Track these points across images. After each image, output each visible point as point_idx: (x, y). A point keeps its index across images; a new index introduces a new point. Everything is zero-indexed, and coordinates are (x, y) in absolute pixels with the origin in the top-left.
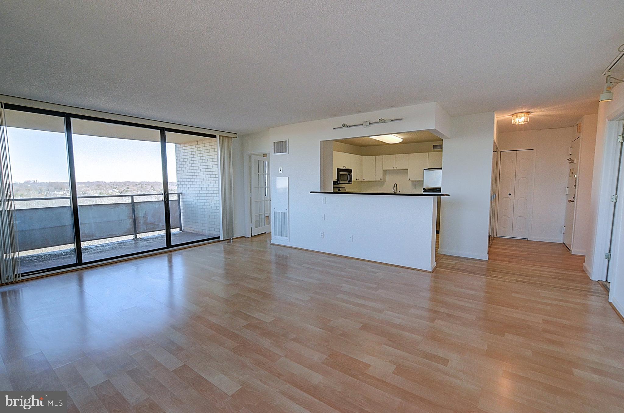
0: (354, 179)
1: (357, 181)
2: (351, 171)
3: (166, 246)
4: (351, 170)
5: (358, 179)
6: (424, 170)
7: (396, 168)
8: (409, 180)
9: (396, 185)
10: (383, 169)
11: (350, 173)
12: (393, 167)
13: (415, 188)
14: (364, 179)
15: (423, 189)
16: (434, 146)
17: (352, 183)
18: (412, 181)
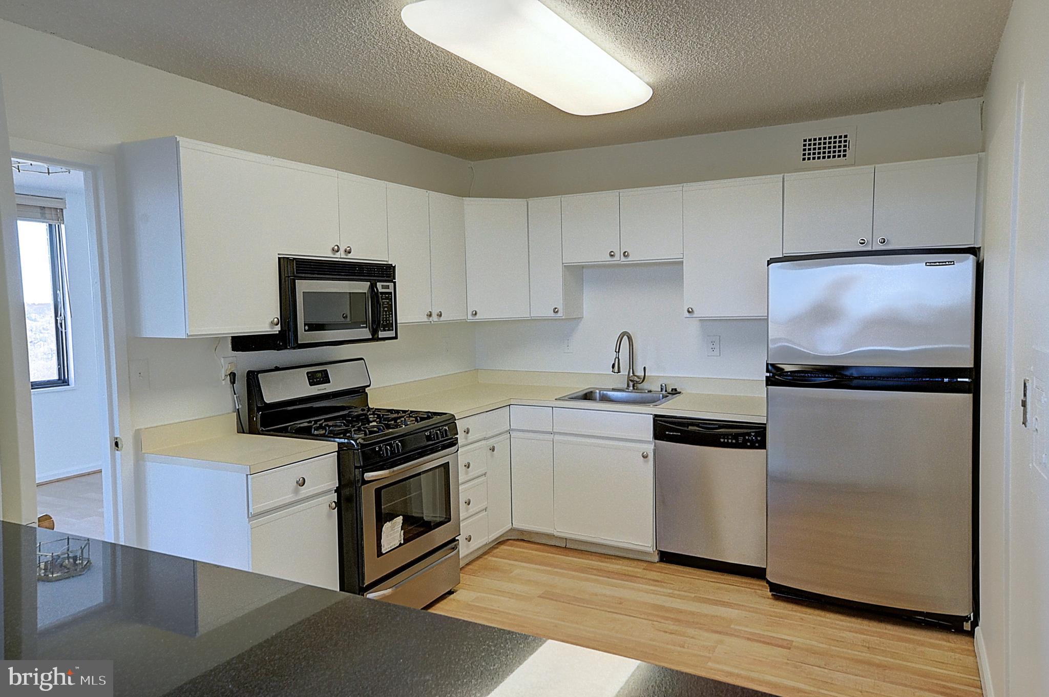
4: (392, 268)
6: (769, 263)
7: (625, 255)
8: (687, 313)
9: (625, 338)
10: (563, 264)
11: (382, 285)
12: (612, 253)
13: (717, 352)
14: (476, 312)
15: (767, 364)
16: (807, 143)
17: (394, 336)
18: (703, 321)
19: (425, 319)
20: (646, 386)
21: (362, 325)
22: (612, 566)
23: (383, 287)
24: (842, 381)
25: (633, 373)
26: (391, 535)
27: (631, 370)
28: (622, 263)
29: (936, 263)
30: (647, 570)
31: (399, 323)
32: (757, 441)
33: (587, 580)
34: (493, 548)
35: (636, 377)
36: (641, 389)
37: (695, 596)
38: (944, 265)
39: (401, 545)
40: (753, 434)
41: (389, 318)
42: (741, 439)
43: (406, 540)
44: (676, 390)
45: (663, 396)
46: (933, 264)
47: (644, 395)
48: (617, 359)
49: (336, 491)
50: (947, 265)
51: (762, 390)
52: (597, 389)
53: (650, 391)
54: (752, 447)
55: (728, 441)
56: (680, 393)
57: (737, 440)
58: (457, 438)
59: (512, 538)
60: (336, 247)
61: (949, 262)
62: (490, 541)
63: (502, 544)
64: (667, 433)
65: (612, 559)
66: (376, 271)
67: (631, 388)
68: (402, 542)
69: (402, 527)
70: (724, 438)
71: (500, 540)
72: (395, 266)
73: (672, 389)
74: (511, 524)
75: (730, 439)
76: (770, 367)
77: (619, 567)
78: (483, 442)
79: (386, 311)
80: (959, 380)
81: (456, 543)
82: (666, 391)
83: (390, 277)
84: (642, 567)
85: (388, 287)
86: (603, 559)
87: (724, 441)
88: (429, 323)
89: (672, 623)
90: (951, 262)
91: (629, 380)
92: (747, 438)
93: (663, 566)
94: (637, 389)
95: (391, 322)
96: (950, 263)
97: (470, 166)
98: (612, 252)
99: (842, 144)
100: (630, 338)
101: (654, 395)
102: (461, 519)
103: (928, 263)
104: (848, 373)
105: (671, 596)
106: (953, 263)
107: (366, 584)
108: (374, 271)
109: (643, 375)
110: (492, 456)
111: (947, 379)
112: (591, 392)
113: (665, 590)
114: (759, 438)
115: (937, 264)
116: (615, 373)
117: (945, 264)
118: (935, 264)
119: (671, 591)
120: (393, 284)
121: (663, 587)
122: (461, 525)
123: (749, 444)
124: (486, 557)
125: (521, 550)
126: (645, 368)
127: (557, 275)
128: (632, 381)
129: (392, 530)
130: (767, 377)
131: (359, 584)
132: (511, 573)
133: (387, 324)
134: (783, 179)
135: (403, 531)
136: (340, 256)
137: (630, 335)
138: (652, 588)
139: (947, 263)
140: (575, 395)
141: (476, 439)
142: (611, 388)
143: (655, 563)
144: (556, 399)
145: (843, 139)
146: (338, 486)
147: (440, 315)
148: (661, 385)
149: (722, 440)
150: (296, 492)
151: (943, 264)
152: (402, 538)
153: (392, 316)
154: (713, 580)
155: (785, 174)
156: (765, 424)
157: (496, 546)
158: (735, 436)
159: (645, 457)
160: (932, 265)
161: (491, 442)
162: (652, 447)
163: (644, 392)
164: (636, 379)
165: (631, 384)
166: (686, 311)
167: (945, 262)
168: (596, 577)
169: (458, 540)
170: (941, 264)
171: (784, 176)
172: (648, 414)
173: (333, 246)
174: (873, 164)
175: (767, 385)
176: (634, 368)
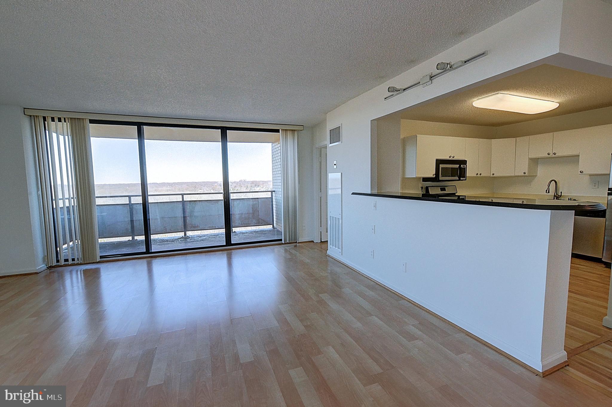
0: (468, 174)
1: (479, 177)
2: (464, 162)
3: (225, 244)
4: (466, 161)
5: (481, 174)
7: (554, 154)
9: (553, 182)
10: (528, 158)
11: (463, 166)
13: (597, 187)
14: (493, 174)
15: (608, 189)
17: (465, 179)
19: (476, 175)
20: (562, 199)
21: (456, 176)
28: (553, 157)
31: (467, 176)
35: (557, 195)
48: (548, 188)
57: (595, 215)
60: (450, 156)
66: (462, 162)
67: (555, 199)
73: (574, 200)
75: (592, 214)
82: (571, 200)
87: (589, 215)
94: (558, 200)
98: (549, 153)
116: (547, 193)
120: (466, 165)
126: (562, 193)
127: (526, 162)
128: (556, 197)
130: (608, 192)
133: (463, 176)
137: (555, 180)
148: (569, 198)
153: (465, 174)
156: (606, 209)
166: (580, 172)
176: (557, 192)
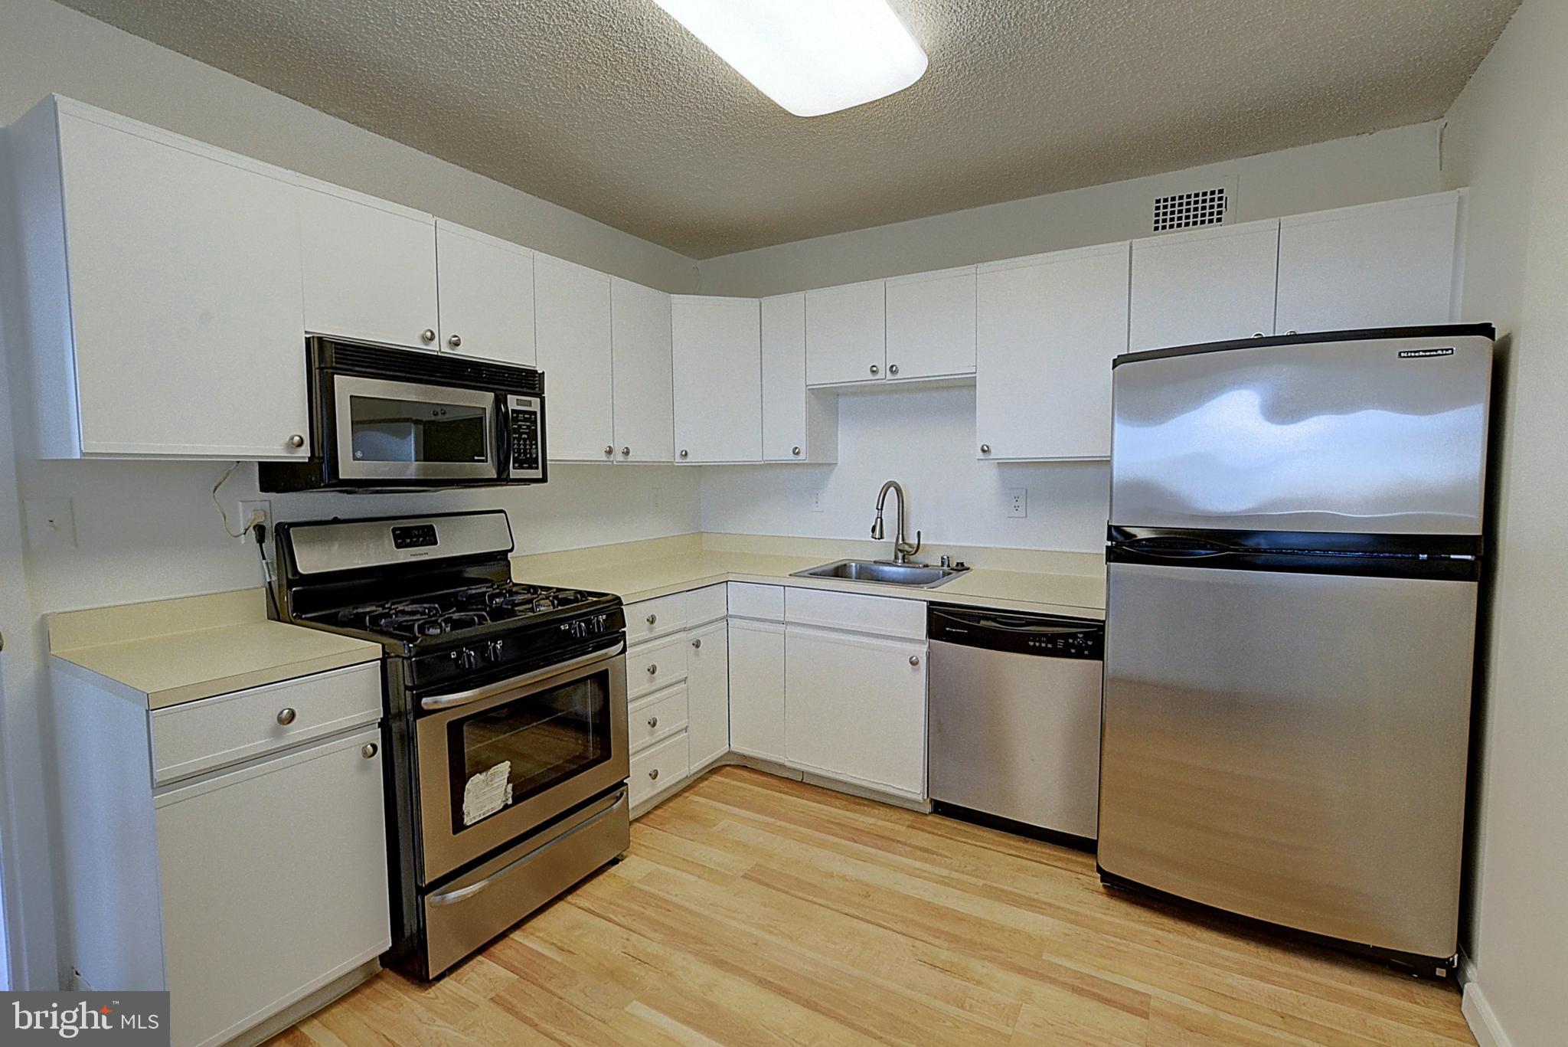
6: (1115, 364)
7: (893, 370)
8: (981, 453)
9: (892, 490)
10: (807, 386)
11: (517, 400)
12: (875, 369)
13: (1021, 512)
14: (686, 452)
15: (1110, 527)
16: (1162, 204)
17: (541, 477)
18: (1003, 465)
19: (604, 457)
20: (919, 557)
21: (476, 458)
22: (862, 818)
23: (519, 402)
24: (1245, 556)
25: (903, 540)
26: (484, 794)
27: (901, 536)
28: (889, 382)
29: (1418, 352)
30: (914, 828)
31: (550, 460)
32: (1087, 647)
33: (822, 845)
34: (702, 779)
35: (906, 546)
36: (914, 563)
37: (985, 885)
38: (1433, 355)
39: (506, 807)
40: (1080, 636)
41: (530, 449)
42: (1060, 643)
43: (517, 799)
44: (962, 564)
45: (943, 573)
46: (1413, 354)
47: (918, 571)
48: (879, 519)
49: (380, 725)
50: (1439, 355)
51: (1100, 569)
52: (853, 561)
53: (926, 566)
54: (1079, 655)
55: (1040, 645)
56: (968, 569)
57: (1055, 644)
58: (624, 632)
59: (732, 763)
60: (429, 334)
61: (1442, 350)
62: (692, 773)
63: (714, 774)
64: (948, 629)
65: (865, 805)
66: (508, 377)
67: (900, 561)
68: (510, 802)
69: (508, 778)
70: (1034, 641)
71: (714, 766)
72: (543, 373)
73: (958, 564)
74: (728, 746)
75: (1044, 642)
76: (1114, 533)
77: (872, 821)
78: (682, 635)
79: (525, 440)
80: (1452, 557)
81: (625, 787)
82: (949, 566)
83: (534, 388)
84: (908, 823)
85: (529, 404)
86: (853, 806)
87: (1035, 644)
88: (610, 463)
89: (946, 944)
90: (1447, 350)
91: (898, 549)
92: (1071, 641)
93: (938, 821)
94: (908, 563)
95: (534, 456)
96: (1444, 352)
97: (694, 266)
98: (874, 366)
99: (1216, 203)
100: (899, 491)
101: (932, 571)
102: (630, 753)
103: (1404, 352)
104: (1251, 543)
105: (946, 882)
106: (1450, 352)
107: (427, 882)
108: (504, 377)
109: (917, 542)
110: (697, 654)
111: (1426, 556)
112: (845, 565)
113: (936, 870)
114: (1090, 643)
115: (1421, 353)
116: (876, 538)
117: (1435, 353)
118: (1417, 354)
119: (945, 872)
120: (538, 400)
121: (933, 863)
122: (631, 761)
123: (1073, 651)
124: (686, 794)
125: (739, 784)
126: (919, 533)
127: (800, 402)
128: (901, 551)
129: (487, 785)
130: (1107, 547)
131: (416, 881)
132: (715, 826)
133: (527, 458)
134: (1131, 247)
135: (511, 785)
136: (439, 347)
137: (898, 485)
138: (918, 864)
139: (1440, 352)
140: (821, 569)
141: (671, 630)
142: (873, 560)
143: (926, 814)
144: (790, 575)
145: (1216, 196)
146: (382, 716)
147: (627, 453)
148: (942, 558)
149: (1031, 644)
150: (276, 734)
151: (1432, 353)
152: (510, 796)
153: (537, 448)
154: (1013, 852)
155: (1134, 240)
156: (1104, 622)
157: (705, 777)
158: (1052, 639)
159: (914, 663)
160: (1411, 357)
161: (694, 635)
162: (925, 648)
163: (917, 566)
164: (907, 548)
165: (900, 555)
166: (980, 449)
167: (1436, 351)
168: (836, 840)
169: (626, 784)
170: (1428, 354)
171: (1131, 243)
172: (921, 600)
173: (422, 332)
174: (1277, 216)
175: (1108, 560)
176: (905, 533)
